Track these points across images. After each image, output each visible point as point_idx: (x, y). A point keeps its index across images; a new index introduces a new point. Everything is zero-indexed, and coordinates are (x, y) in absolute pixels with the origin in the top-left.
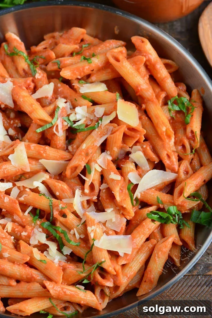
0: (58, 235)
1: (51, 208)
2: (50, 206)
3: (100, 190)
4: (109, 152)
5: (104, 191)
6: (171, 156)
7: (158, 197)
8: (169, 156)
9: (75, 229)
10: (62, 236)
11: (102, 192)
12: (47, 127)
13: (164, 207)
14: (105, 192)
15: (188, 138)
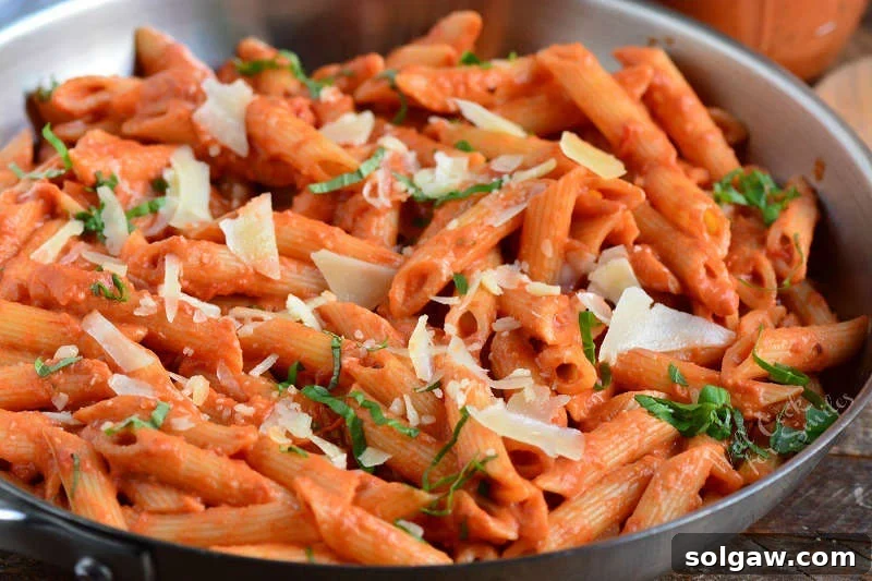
0: (352, 411)
1: (337, 353)
2: (333, 348)
3: (492, 334)
4: (526, 266)
5: (505, 334)
6: (717, 272)
7: (670, 366)
8: (710, 273)
9: (407, 399)
10: (364, 415)
11: (500, 338)
12: (342, 182)
13: (688, 395)
14: (507, 337)
15: (772, 256)
